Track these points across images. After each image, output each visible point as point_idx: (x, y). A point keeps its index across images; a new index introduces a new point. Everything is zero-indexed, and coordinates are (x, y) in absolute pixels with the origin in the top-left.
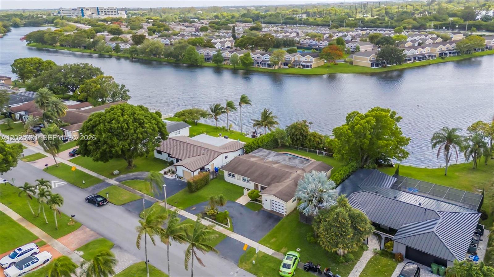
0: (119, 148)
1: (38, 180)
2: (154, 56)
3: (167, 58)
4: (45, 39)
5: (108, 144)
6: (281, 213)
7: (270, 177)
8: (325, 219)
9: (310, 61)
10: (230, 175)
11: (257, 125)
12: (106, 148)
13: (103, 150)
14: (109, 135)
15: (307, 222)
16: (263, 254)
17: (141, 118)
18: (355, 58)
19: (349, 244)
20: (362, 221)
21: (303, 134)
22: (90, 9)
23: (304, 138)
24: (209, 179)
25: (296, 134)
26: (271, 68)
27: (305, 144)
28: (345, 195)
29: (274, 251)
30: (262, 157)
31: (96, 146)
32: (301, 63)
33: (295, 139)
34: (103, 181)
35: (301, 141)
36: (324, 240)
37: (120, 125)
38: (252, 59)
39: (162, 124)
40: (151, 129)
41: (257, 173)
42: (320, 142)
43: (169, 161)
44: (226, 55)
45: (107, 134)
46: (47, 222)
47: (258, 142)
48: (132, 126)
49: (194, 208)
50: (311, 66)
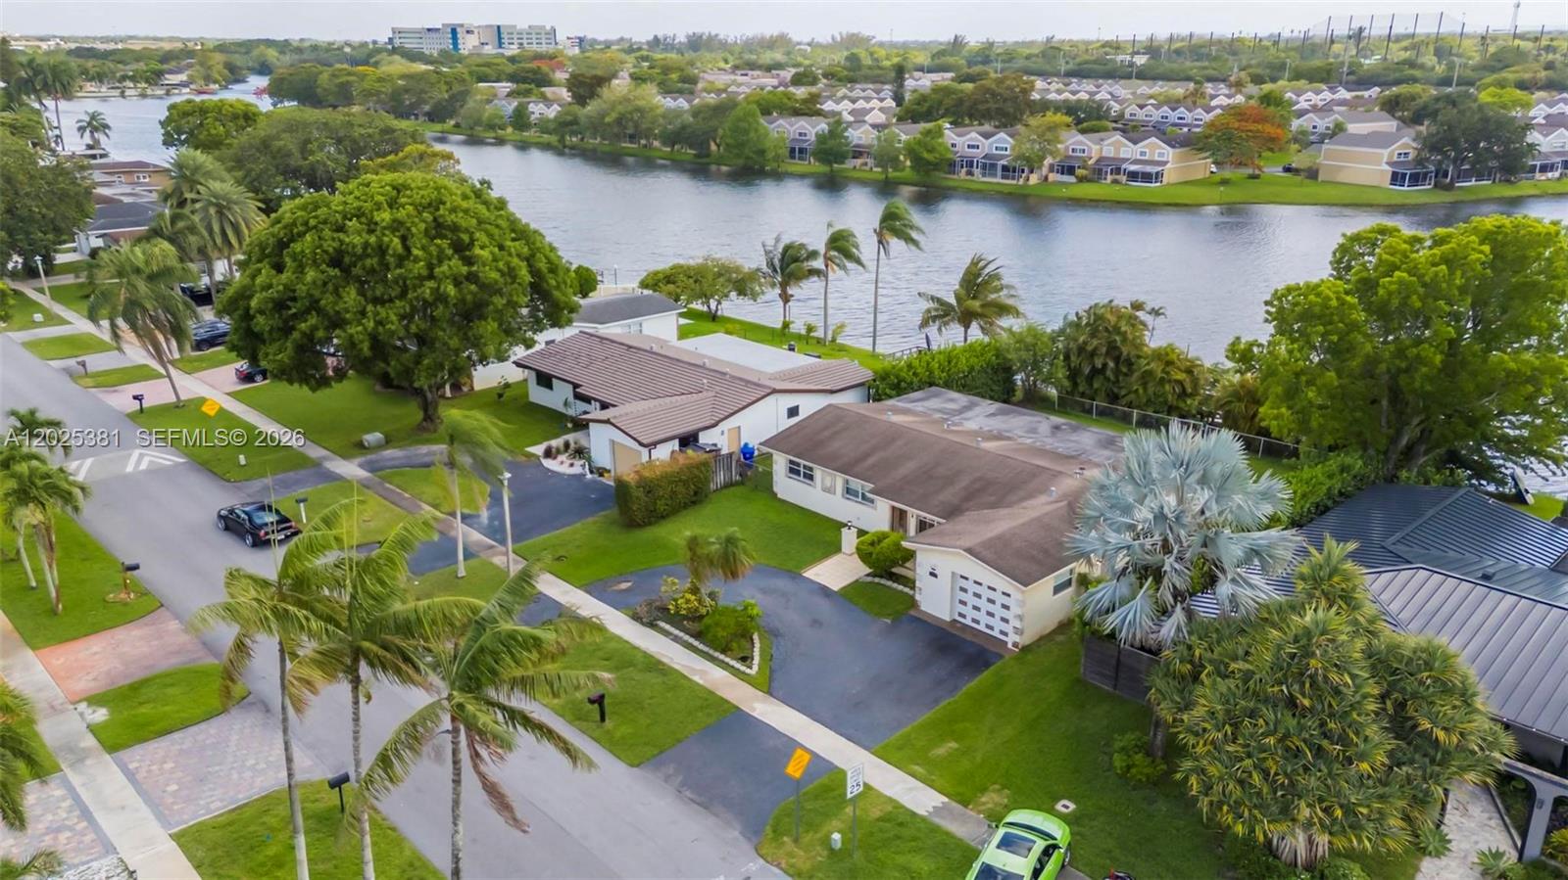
0: (360, 328)
1: (14, 413)
2: (631, 142)
3: (669, 149)
4: (319, 90)
5: (320, 311)
6: (996, 633)
7: (964, 482)
8: (1227, 666)
9: (1157, 158)
10: (793, 470)
11: (934, 318)
12: (314, 328)
13: (304, 334)
14: (331, 278)
15: (1115, 687)
16: (889, 808)
17: (464, 224)
18: (1326, 156)
19: (1365, 811)
20: (1447, 690)
21: (1121, 353)
22: (476, 31)
23: (1124, 370)
24: (707, 481)
25: (1089, 348)
26: (1014, 182)
27: (1123, 392)
28: (1352, 546)
29: (946, 800)
30: (938, 416)
31: (281, 316)
32: (1124, 166)
33: (1087, 370)
34: (317, 464)
35: (1108, 379)
36: (1213, 770)
37: (373, 239)
38: (947, 149)
39: (549, 261)
40: (499, 270)
41: (907, 468)
42: (1189, 390)
43: (571, 412)
44: (860, 138)
45: (323, 273)
46: (34, 584)
47: (928, 364)
48: (423, 248)
49: (624, 586)
50: (1158, 176)
